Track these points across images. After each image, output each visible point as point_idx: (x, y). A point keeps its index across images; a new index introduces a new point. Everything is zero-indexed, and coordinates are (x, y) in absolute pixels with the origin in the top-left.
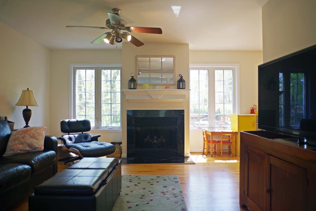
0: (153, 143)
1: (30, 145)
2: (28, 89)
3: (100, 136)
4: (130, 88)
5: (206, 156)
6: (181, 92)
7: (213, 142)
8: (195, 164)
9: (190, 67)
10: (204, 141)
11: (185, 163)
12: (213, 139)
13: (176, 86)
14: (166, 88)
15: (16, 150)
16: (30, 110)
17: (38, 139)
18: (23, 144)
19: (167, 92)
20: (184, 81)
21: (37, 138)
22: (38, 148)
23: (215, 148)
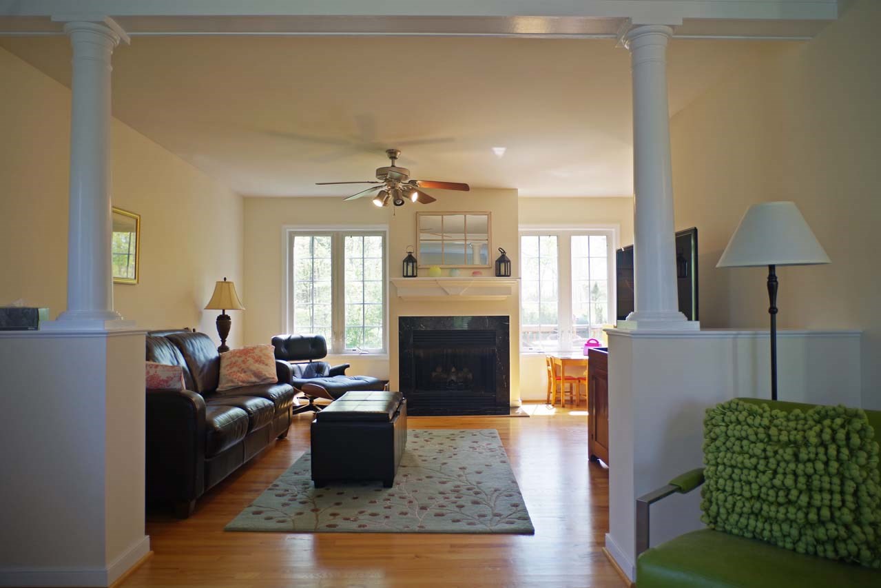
0: (448, 381)
1: (257, 374)
2: (225, 279)
3: (348, 366)
4: (405, 274)
5: (553, 406)
6: (503, 282)
7: (566, 379)
8: (529, 416)
9: (519, 230)
10: (550, 377)
11: (511, 415)
12: (566, 375)
13: (493, 270)
14: (474, 274)
15: (236, 381)
16: (228, 318)
17: (267, 365)
18: (245, 372)
19: (476, 281)
20: (509, 261)
21: (266, 362)
22: (270, 378)
23: (571, 392)
